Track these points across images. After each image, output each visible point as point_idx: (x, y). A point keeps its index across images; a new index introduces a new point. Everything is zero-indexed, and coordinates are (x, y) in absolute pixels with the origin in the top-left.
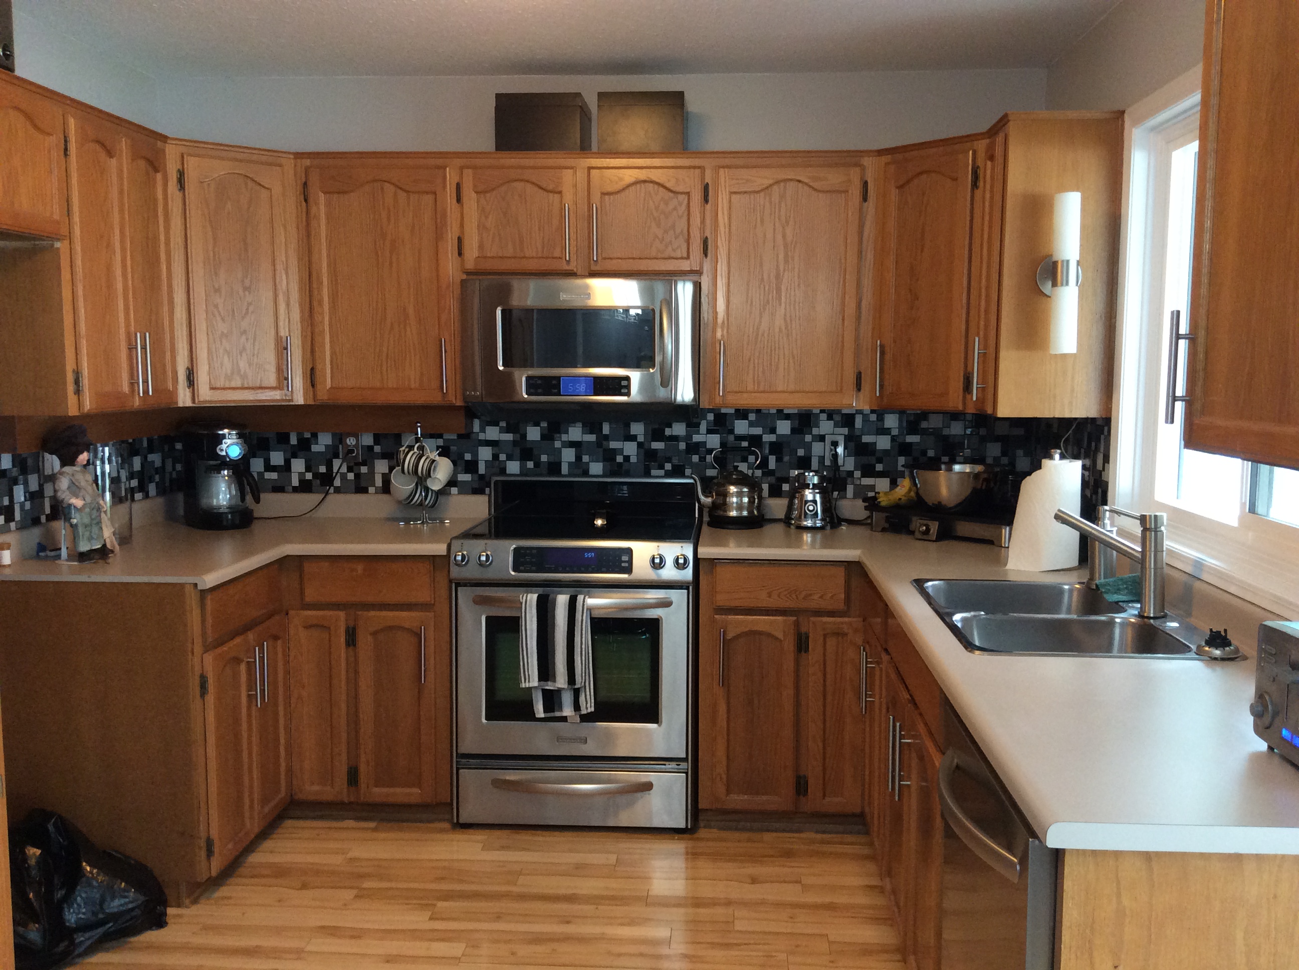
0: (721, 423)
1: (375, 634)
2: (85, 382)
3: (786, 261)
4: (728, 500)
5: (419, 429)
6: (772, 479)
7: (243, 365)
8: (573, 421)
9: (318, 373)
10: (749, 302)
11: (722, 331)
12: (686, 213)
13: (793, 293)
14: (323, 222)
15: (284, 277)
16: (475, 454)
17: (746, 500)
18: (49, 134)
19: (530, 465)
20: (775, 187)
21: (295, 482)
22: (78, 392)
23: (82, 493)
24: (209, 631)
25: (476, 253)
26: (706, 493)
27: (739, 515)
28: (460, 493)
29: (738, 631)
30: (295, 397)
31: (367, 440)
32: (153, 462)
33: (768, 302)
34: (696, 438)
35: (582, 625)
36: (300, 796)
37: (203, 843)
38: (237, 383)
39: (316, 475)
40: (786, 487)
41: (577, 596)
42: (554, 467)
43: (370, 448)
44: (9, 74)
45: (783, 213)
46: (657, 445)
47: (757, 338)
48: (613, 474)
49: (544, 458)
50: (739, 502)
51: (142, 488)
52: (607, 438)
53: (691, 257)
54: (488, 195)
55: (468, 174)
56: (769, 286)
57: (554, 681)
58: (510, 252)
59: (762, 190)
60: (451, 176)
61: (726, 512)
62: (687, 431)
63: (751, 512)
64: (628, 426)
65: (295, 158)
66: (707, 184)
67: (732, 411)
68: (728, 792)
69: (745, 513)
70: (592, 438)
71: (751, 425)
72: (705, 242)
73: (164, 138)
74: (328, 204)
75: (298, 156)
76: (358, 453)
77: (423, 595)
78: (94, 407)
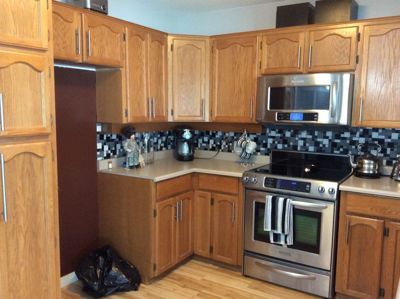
0: (366, 133)
1: (219, 202)
2: (129, 113)
3: (395, 63)
4: (363, 166)
5: (245, 131)
6: (388, 158)
7: (189, 108)
8: (303, 130)
9: (213, 112)
10: (376, 82)
11: (363, 95)
12: (349, 46)
13: (397, 78)
14: (217, 60)
15: (204, 79)
16: (267, 141)
17: (372, 166)
18: (118, 33)
19: (286, 146)
20: (391, 32)
21: (211, 147)
22: (127, 115)
23: (131, 148)
24: (158, 196)
25: (266, 67)
26: (355, 162)
27: (368, 173)
28: (261, 154)
29: (356, 223)
30: (206, 119)
31: (232, 134)
32: (170, 139)
33: (385, 82)
34: (354, 139)
35: (288, 211)
36: (196, 253)
37: (152, 266)
38: (187, 114)
39: (217, 145)
40: (394, 162)
41: (287, 199)
42: (295, 147)
43: (233, 137)
44: (106, 16)
45: (394, 43)
46: (336, 141)
47: (379, 98)
48: (318, 151)
49: (291, 144)
50: (369, 167)
51: (166, 146)
52: (316, 137)
53: (350, 64)
54: (271, 45)
55: (265, 38)
56: (386, 75)
57: (277, 230)
58: (278, 66)
59: (385, 34)
60: (259, 39)
61: (362, 171)
62: (350, 136)
63: (374, 172)
64: (325, 133)
65: (210, 38)
66: (360, 33)
67: (372, 128)
68: (348, 288)
69: (371, 172)
70: (310, 137)
71: (380, 134)
72: (357, 57)
73: (167, 34)
74: (219, 53)
75: (211, 37)
76: (229, 139)
77: (234, 191)
78: (132, 121)
